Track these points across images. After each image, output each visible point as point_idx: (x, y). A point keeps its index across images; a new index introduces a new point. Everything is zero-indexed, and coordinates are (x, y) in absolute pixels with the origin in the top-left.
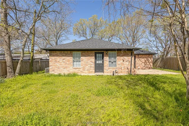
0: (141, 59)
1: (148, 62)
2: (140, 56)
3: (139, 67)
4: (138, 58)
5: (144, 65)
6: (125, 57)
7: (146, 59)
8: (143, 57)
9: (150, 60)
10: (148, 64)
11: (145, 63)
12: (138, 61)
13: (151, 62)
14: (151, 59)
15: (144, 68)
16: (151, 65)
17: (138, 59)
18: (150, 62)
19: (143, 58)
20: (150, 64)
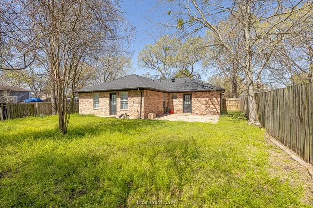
0: (199, 99)
1: (211, 103)
2: (198, 94)
3: (196, 112)
4: (196, 97)
5: (205, 108)
6: (135, 98)
7: (207, 99)
8: (204, 95)
9: (216, 101)
10: (212, 106)
11: (207, 106)
12: (195, 102)
13: (216, 104)
14: (217, 99)
15: (205, 113)
16: (217, 108)
17: (196, 99)
18: (214, 103)
19: (204, 97)
20: (215, 107)
